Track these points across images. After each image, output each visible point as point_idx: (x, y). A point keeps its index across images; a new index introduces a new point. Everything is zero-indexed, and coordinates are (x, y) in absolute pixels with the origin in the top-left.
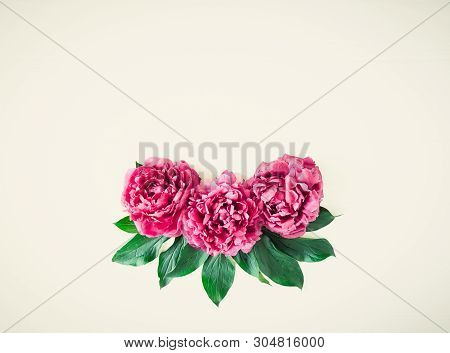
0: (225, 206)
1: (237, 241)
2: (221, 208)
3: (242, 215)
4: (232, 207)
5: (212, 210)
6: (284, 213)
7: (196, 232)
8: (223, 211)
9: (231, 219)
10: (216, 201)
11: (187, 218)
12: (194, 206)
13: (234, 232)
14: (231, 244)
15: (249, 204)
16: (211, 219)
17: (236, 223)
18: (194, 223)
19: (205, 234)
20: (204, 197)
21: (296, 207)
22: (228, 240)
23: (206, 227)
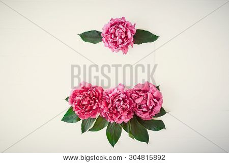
0: (119, 100)
1: (123, 118)
2: (117, 101)
3: (126, 105)
4: (122, 101)
5: (113, 101)
6: (144, 110)
7: (105, 111)
8: (118, 103)
9: (121, 106)
10: (115, 98)
11: (101, 104)
12: (105, 99)
13: (122, 113)
14: (120, 119)
15: (130, 100)
16: (112, 106)
17: (123, 109)
18: (104, 107)
19: (109, 113)
20: (110, 95)
21: (151, 108)
22: (119, 116)
23: (109, 109)
